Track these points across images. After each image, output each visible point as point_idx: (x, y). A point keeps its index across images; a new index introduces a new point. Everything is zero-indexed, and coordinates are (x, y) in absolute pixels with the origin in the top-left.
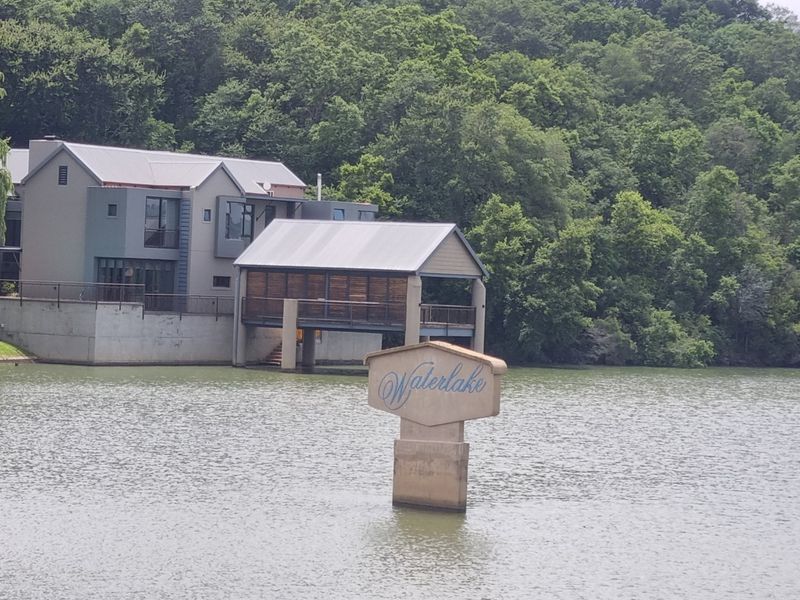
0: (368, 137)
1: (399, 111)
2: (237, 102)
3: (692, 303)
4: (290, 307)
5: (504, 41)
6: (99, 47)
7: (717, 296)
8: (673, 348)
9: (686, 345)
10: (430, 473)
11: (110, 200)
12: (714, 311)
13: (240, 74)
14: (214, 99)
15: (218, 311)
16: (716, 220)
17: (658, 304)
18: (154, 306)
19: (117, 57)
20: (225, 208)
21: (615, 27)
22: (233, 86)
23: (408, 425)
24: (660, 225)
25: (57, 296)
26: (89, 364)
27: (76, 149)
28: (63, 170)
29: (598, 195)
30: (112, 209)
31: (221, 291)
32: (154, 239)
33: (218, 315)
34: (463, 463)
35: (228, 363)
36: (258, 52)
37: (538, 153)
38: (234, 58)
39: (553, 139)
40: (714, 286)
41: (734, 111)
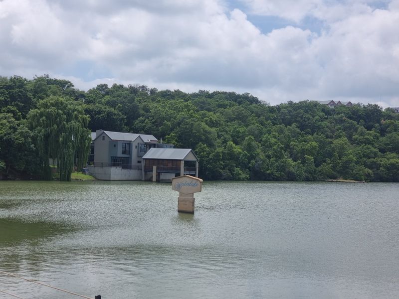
0: (172, 130)
1: (179, 124)
2: (143, 122)
3: (244, 166)
4: (155, 168)
5: (202, 108)
6: (112, 109)
7: (250, 165)
8: (240, 176)
9: (243, 176)
10: (186, 205)
11: (114, 143)
12: (249, 168)
13: (143, 116)
14: (137, 121)
15: (139, 169)
16: (249, 148)
17: (237, 167)
18: (124, 168)
19: (116, 112)
20: (140, 146)
21: (227, 105)
22: (141, 118)
23: (181, 194)
24: (237, 149)
25: (102, 165)
26: (110, 181)
27: (106, 132)
28: (104, 137)
29: (223, 143)
30: (115, 146)
31: (139, 164)
32: (124, 152)
33: (138, 169)
34: (193, 203)
35: (141, 180)
36: (147, 110)
37: (210, 133)
38: (142, 112)
39: (213, 130)
40: (249, 163)
41: (253, 124)
